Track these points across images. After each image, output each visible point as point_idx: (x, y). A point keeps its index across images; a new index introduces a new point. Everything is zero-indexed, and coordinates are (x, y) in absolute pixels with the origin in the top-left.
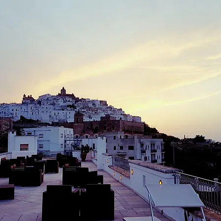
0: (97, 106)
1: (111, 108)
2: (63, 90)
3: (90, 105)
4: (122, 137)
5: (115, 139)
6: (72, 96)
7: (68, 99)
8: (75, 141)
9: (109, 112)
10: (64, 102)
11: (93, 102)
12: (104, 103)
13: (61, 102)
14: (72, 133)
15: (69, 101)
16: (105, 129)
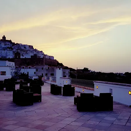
0: (27, 49)
1: (36, 50)
2: (4, 37)
3: (23, 48)
4: (47, 68)
5: (42, 69)
6: (10, 41)
7: (7, 43)
8: (16, 70)
9: (35, 53)
10: (5, 45)
11: (25, 46)
12: (31, 47)
13: (3, 45)
14: (14, 65)
15: (8, 45)
16: (35, 63)
